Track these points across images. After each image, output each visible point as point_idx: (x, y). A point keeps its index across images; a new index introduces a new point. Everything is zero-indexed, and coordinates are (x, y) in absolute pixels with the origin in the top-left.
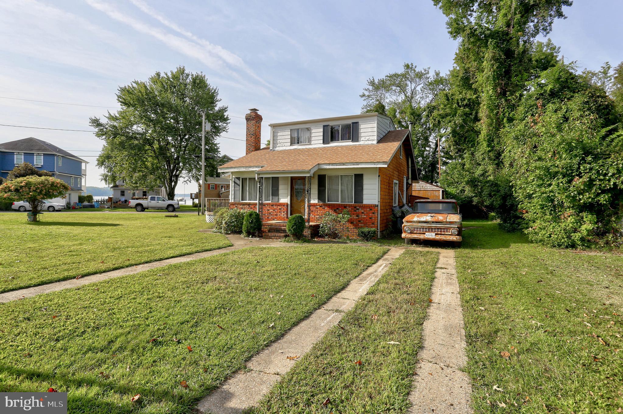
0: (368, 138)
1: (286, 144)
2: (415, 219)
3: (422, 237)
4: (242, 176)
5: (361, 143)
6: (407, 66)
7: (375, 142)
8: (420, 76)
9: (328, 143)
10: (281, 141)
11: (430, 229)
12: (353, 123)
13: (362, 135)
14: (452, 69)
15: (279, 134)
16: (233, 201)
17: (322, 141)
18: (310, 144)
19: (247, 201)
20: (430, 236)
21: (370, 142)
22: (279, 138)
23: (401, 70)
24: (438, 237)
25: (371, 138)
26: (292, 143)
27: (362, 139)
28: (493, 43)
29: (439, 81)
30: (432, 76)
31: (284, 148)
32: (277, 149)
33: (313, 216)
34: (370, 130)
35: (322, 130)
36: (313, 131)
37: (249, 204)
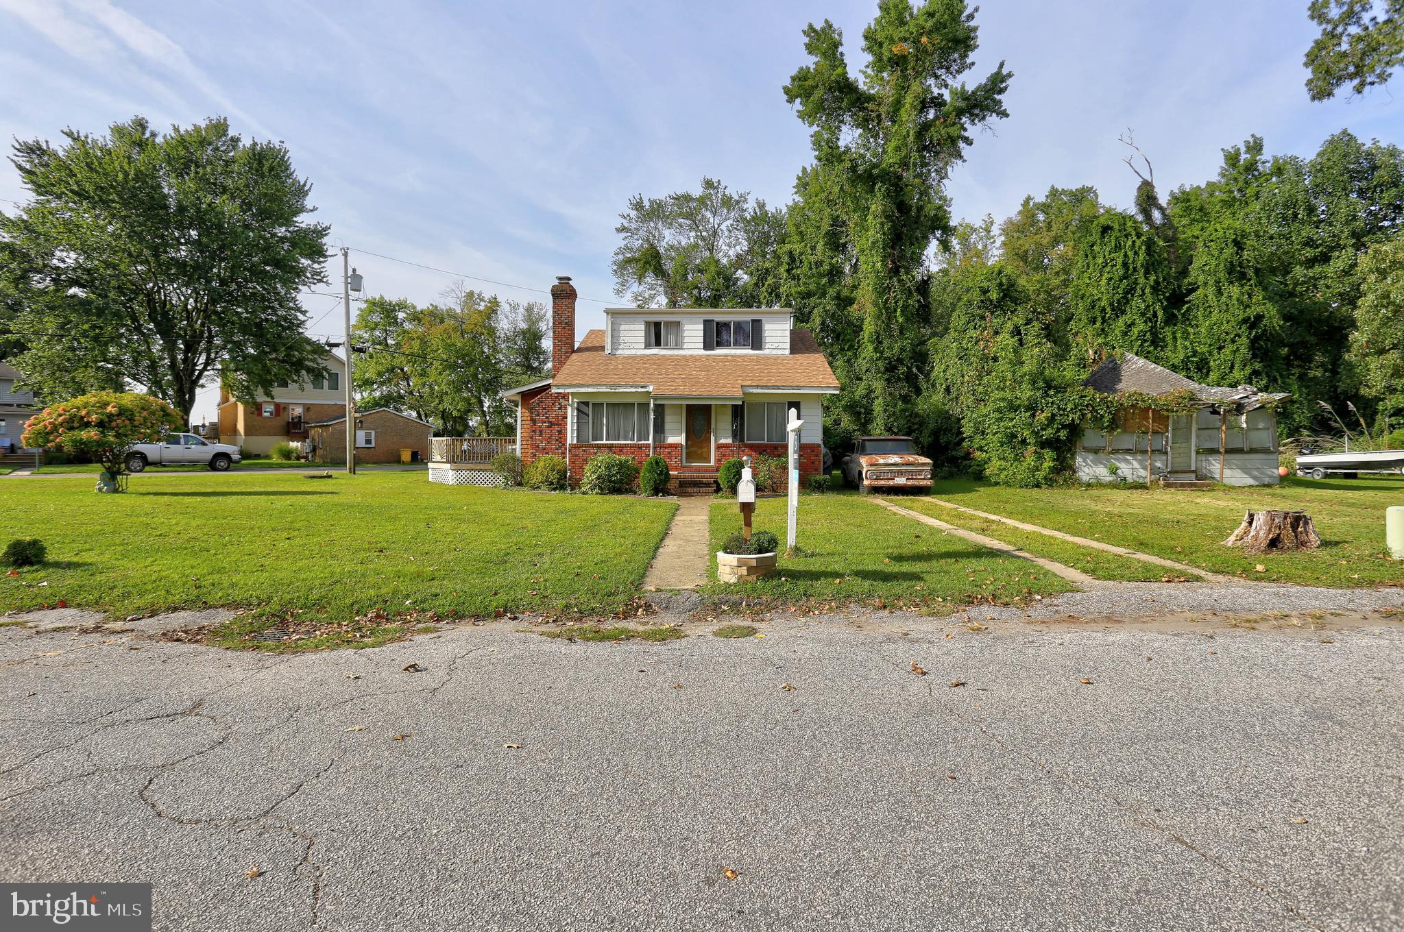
0: (776, 345)
1: (636, 346)
2: (881, 461)
3: (891, 483)
4: (592, 400)
5: (766, 352)
6: (709, 184)
7: (787, 352)
8: (728, 202)
9: (713, 349)
10: (626, 340)
11: (900, 474)
12: (753, 321)
13: (768, 339)
14: (790, 203)
15: (622, 327)
16: (575, 442)
17: (702, 345)
18: (682, 349)
19: (604, 442)
20: (901, 481)
21: (780, 352)
22: (622, 334)
23: (697, 191)
24: (910, 483)
25: (782, 346)
26: (647, 346)
27: (767, 346)
28: (883, 189)
29: (761, 217)
30: (750, 206)
31: (633, 352)
32: (619, 352)
34: (779, 333)
35: (701, 327)
36: (686, 327)
37: (610, 447)
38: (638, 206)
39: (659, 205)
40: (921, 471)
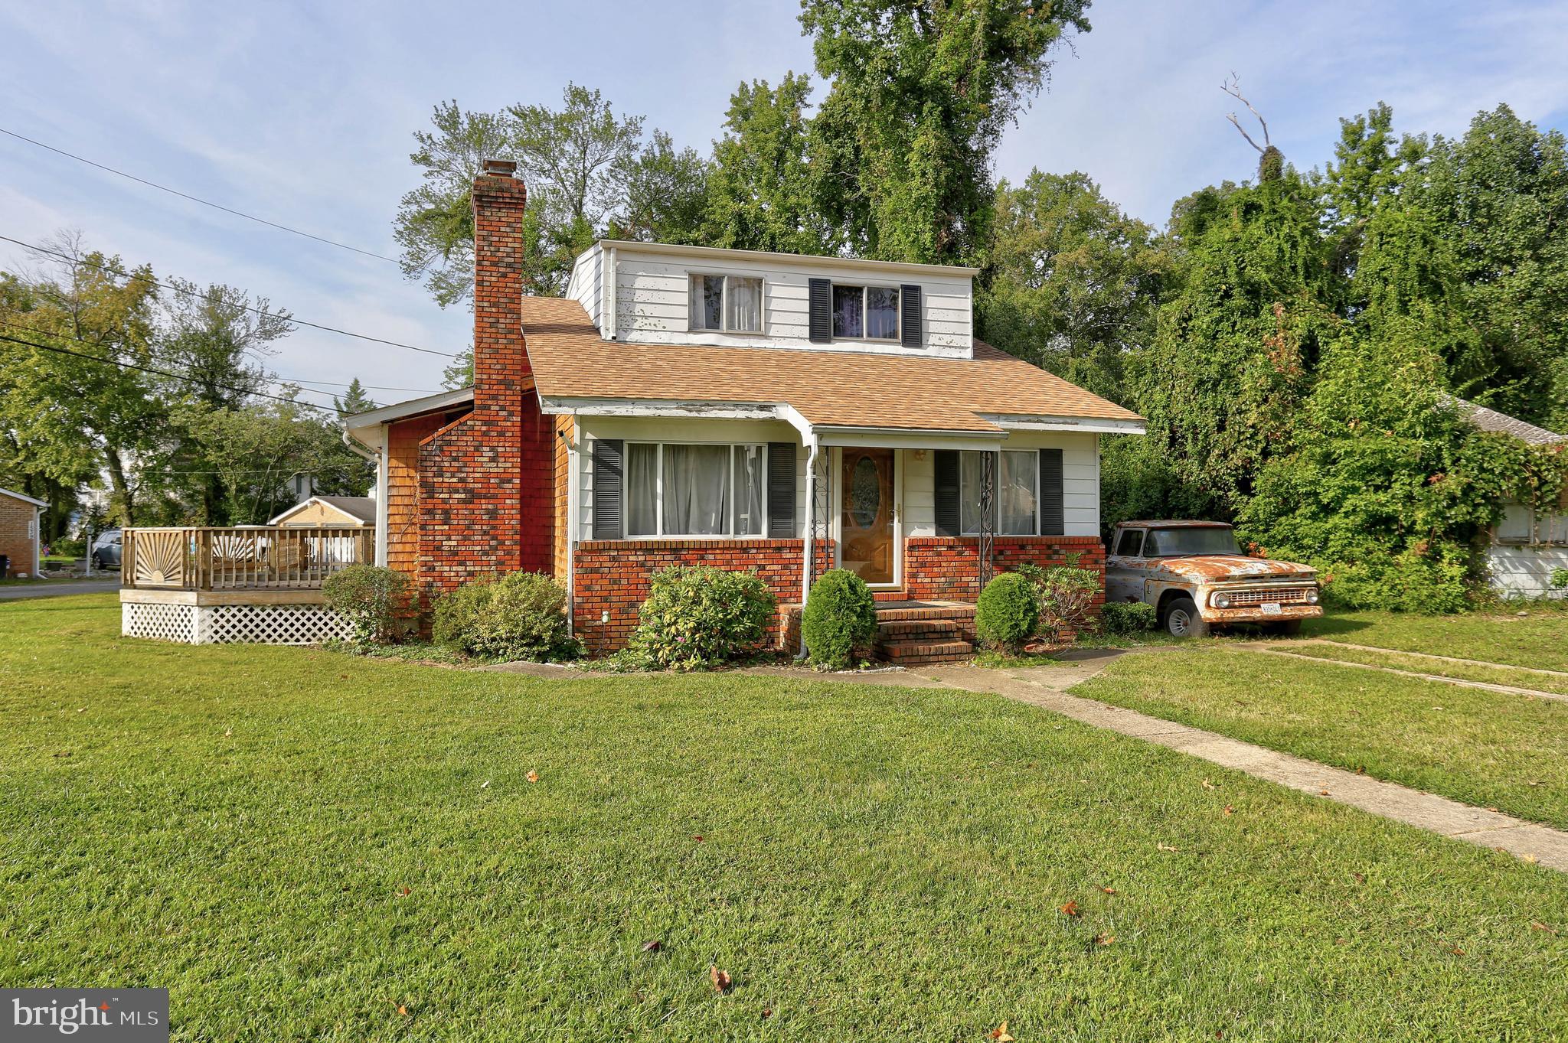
0: (947, 338)
1: (670, 325)
3: (1256, 614)
4: (630, 437)
5: (930, 351)
6: (579, 96)
7: (968, 354)
8: (607, 133)
9: (828, 341)
10: (649, 310)
11: (1268, 594)
12: (905, 288)
13: (932, 327)
15: (639, 283)
16: (588, 537)
17: (806, 332)
18: (765, 337)
19: (659, 536)
20: (1271, 610)
21: (955, 354)
22: (639, 296)
24: (1288, 612)
25: (957, 341)
26: (693, 329)
27: (932, 340)
28: (936, 113)
30: (645, 142)
31: (664, 338)
32: (633, 337)
33: (928, 580)
34: (952, 316)
35: (805, 293)
36: (775, 292)
37: (676, 549)
38: (449, 121)
39: (486, 121)
40: (1301, 589)
